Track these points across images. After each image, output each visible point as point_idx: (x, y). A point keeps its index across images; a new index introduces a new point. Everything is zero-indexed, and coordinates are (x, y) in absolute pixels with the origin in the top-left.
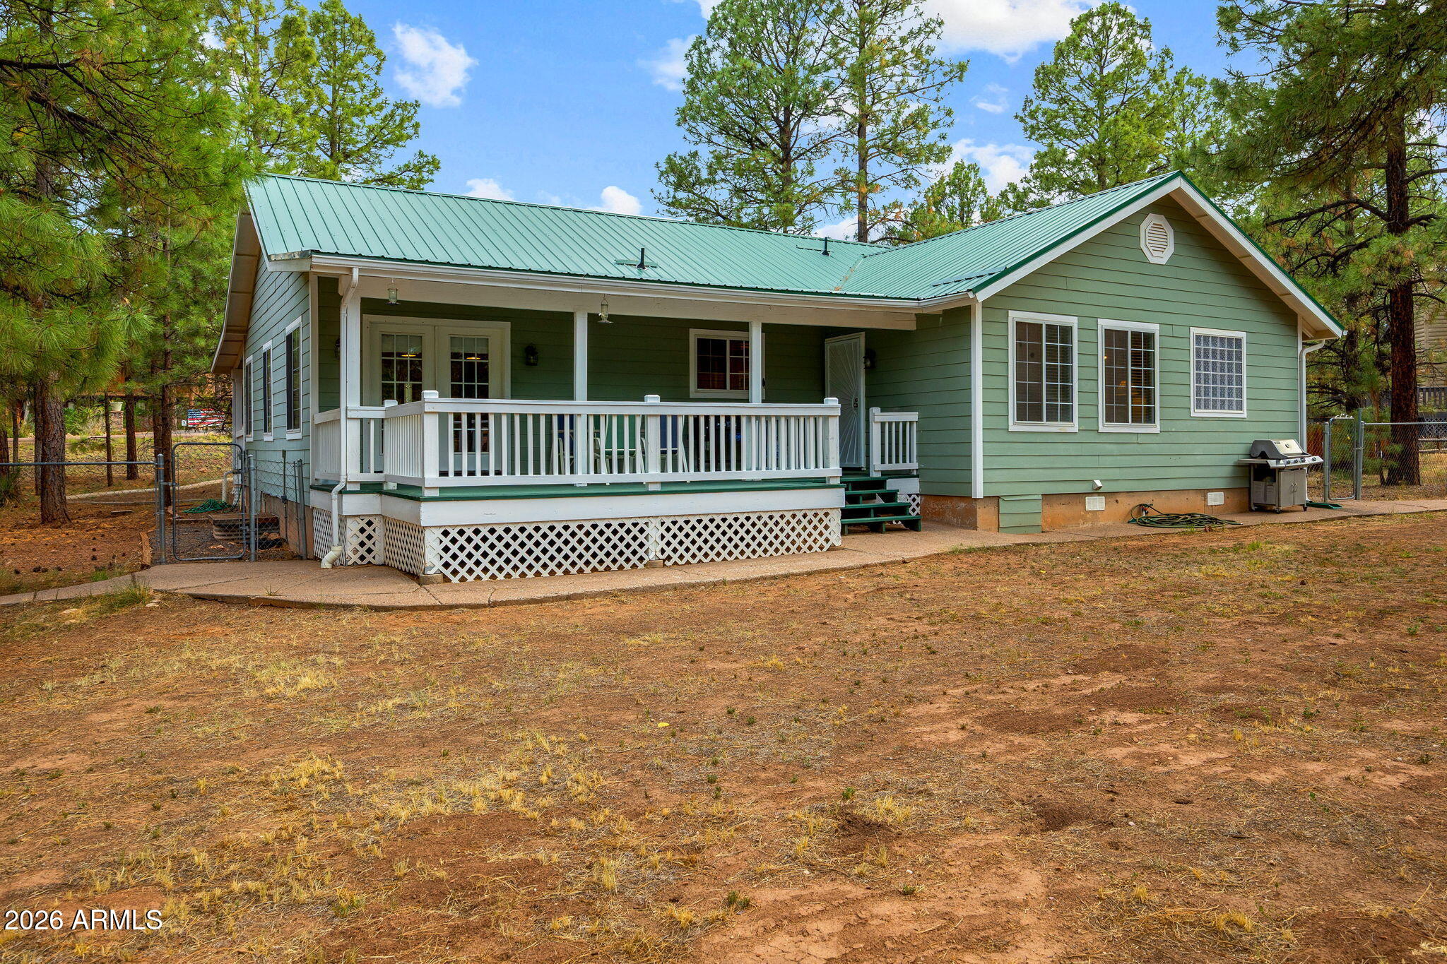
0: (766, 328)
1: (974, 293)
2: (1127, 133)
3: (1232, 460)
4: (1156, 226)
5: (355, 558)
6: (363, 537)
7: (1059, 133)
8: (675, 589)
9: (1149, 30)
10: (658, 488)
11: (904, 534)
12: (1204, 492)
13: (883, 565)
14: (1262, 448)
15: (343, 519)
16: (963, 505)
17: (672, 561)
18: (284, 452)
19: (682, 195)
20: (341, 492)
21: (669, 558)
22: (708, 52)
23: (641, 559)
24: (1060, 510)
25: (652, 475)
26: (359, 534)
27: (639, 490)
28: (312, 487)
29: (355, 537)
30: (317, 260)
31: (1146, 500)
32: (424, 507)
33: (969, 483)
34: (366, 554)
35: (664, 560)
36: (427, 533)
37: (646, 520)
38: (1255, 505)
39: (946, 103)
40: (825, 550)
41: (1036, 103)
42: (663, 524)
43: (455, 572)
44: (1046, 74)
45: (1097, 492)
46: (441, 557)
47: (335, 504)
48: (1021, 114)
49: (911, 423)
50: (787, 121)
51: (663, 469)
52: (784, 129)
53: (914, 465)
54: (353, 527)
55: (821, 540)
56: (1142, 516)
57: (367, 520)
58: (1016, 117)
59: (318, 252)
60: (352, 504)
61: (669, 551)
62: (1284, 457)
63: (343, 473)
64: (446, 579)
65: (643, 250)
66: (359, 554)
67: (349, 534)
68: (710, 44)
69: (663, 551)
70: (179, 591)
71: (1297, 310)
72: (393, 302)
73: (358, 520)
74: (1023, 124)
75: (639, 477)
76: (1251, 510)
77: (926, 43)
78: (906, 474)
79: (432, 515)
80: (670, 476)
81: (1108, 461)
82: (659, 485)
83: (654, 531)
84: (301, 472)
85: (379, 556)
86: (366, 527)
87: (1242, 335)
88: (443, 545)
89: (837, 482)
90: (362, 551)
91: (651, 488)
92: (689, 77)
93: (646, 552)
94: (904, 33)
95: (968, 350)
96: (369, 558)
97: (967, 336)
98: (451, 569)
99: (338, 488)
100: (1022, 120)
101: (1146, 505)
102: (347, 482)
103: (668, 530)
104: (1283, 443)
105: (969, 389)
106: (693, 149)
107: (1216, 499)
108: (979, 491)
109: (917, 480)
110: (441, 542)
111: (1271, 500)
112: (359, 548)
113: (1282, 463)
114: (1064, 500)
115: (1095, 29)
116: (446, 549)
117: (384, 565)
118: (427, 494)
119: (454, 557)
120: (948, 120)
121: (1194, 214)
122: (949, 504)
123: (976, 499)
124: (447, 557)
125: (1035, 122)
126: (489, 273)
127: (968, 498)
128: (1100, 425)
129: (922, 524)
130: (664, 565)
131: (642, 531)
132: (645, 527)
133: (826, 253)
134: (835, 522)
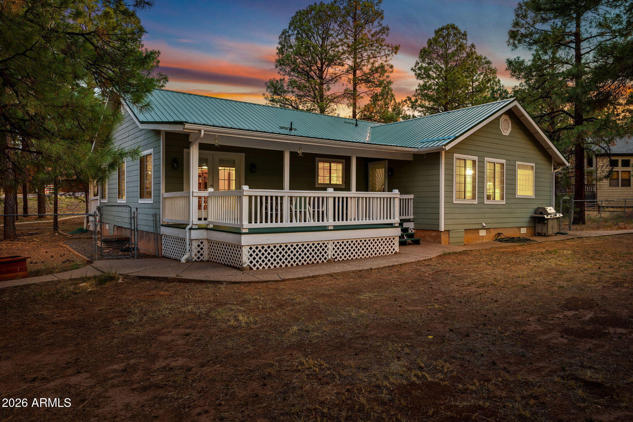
0: (358, 159)
1: (445, 146)
2: (459, 78)
3: (529, 215)
4: (506, 120)
5: (195, 258)
6: (199, 249)
7: (429, 76)
8: (353, 272)
9: (466, 36)
10: (332, 228)
11: (413, 246)
12: (519, 228)
13: (425, 260)
14: (541, 210)
15: (191, 240)
16: (434, 233)
17: (337, 259)
18: (137, 209)
19: (276, 97)
20: (190, 229)
21: (336, 258)
22: (289, 36)
23: (325, 258)
24: (471, 235)
25: (330, 223)
26: (197, 247)
27: (324, 229)
28: (162, 225)
29: (196, 249)
30: (187, 126)
31: (500, 231)
32: (243, 237)
33: (438, 225)
34: (200, 256)
35: (334, 259)
36: (244, 248)
37: (328, 242)
38: (537, 233)
39: (391, 62)
40: (393, 253)
41: (420, 64)
42: (334, 243)
43: (254, 265)
44: (424, 52)
45: (483, 228)
46: (249, 259)
47: (188, 234)
48: (414, 68)
49: (411, 199)
50: (322, 67)
51: (334, 220)
52: (321, 70)
53: (411, 217)
54: (195, 244)
55: (392, 249)
56: (499, 238)
57: (201, 241)
58: (412, 69)
59: (187, 122)
60: (195, 234)
61: (336, 255)
62: (550, 214)
63: (191, 220)
64: (251, 268)
65: (291, 123)
66: (197, 256)
67: (193, 247)
68: (290, 32)
69: (334, 255)
70: (131, 274)
71: (552, 155)
72: (217, 145)
73: (197, 241)
74: (414, 72)
75: (325, 223)
76: (535, 235)
77: (381, 37)
78: (408, 221)
79: (246, 240)
80: (337, 223)
81: (487, 215)
82: (333, 227)
83: (331, 246)
84: (156, 218)
85: (206, 257)
86: (200, 244)
87: (534, 164)
88: (250, 254)
89: (397, 225)
90: (199, 255)
91: (330, 228)
92: (280, 46)
93: (328, 255)
94: (372, 32)
95: (439, 169)
96: (201, 258)
97: (438, 164)
98: (253, 264)
99: (189, 227)
100: (414, 71)
101: (500, 233)
102: (193, 224)
103: (336, 246)
104: (549, 208)
105: (439, 186)
106: (282, 77)
107: (524, 231)
108: (442, 228)
109: (413, 223)
110: (249, 252)
111: (544, 231)
112: (197, 253)
113: (549, 217)
114: (472, 231)
115: (444, 34)
116: (251, 255)
117: (208, 261)
118: (244, 231)
119: (254, 259)
120: (391, 70)
121: (518, 115)
122: (428, 233)
123: (441, 231)
124: (251, 259)
125: (420, 72)
126: (256, 134)
127: (438, 231)
128: (485, 201)
129: (421, 242)
130: (334, 261)
131: (326, 246)
132: (327, 245)
133: (356, 125)
134: (397, 242)
